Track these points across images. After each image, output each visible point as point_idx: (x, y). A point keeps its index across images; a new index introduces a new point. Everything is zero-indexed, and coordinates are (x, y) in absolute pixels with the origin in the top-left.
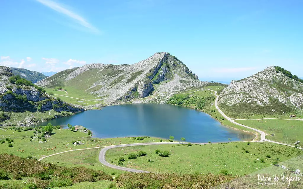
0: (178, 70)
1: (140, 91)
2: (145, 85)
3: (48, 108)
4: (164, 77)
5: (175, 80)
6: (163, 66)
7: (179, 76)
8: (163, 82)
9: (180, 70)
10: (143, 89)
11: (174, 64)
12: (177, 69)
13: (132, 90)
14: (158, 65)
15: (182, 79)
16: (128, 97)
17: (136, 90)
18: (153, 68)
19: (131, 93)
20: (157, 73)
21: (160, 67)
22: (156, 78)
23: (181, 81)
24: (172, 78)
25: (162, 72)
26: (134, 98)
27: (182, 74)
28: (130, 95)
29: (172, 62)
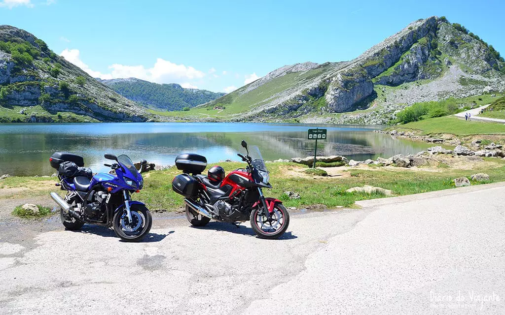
0: (463, 55)
1: (330, 97)
2: (346, 83)
3: (30, 100)
4: (418, 69)
5: (445, 77)
6: (418, 43)
7: (460, 70)
8: (412, 85)
9: (469, 56)
10: (338, 91)
11: (452, 43)
12: (458, 55)
13: (309, 94)
14: (401, 41)
15: (467, 76)
17: (323, 95)
18: (387, 47)
19: (307, 100)
20: (397, 60)
21: (408, 47)
22: (391, 71)
23: (463, 81)
24: (439, 75)
25: (411, 57)
26: (310, 110)
27: (470, 64)
28: (302, 105)
29: (448, 38)
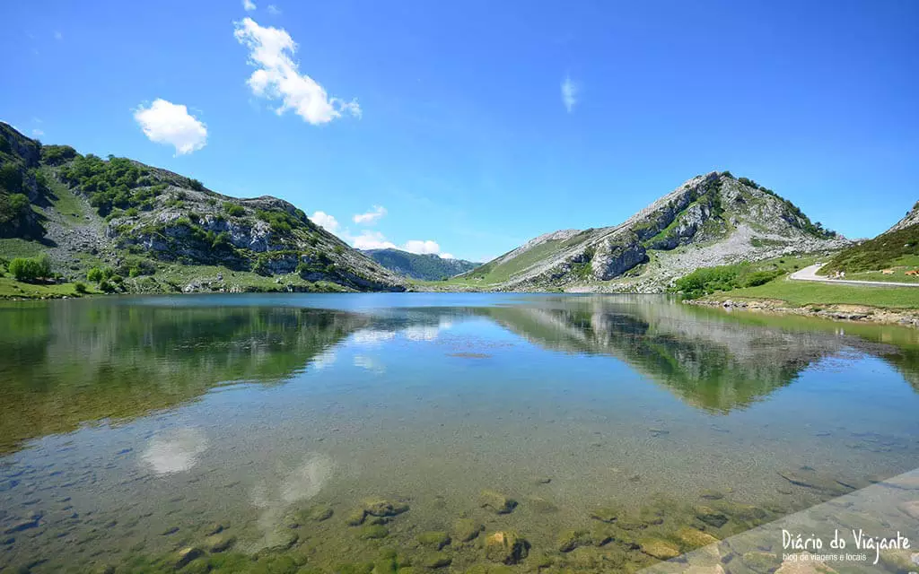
0: (754, 213)
1: (597, 264)
2: (614, 248)
3: (286, 269)
4: (696, 231)
5: (733, 239)
6: (696, 202)
7: (751, 230)
8: (691, 249)
9: (761, 213)
10: (605, 258)
11: (739, 200)
12: (748, 213)
13: (574, 261)
14: (676, 201)
15: (760, 236)
16: (558, 277)
17: (589, 262)
18: (661, 209)
19: (570, 266)
20: (672, 221)
21: (685, 207)
22: (665, 234)
23: (755, 242)
24: (724, 236)
25: (692, 216)
26: (574, 279)
27: (763, 223)
28: (566, 273)
29: (734, 195)
